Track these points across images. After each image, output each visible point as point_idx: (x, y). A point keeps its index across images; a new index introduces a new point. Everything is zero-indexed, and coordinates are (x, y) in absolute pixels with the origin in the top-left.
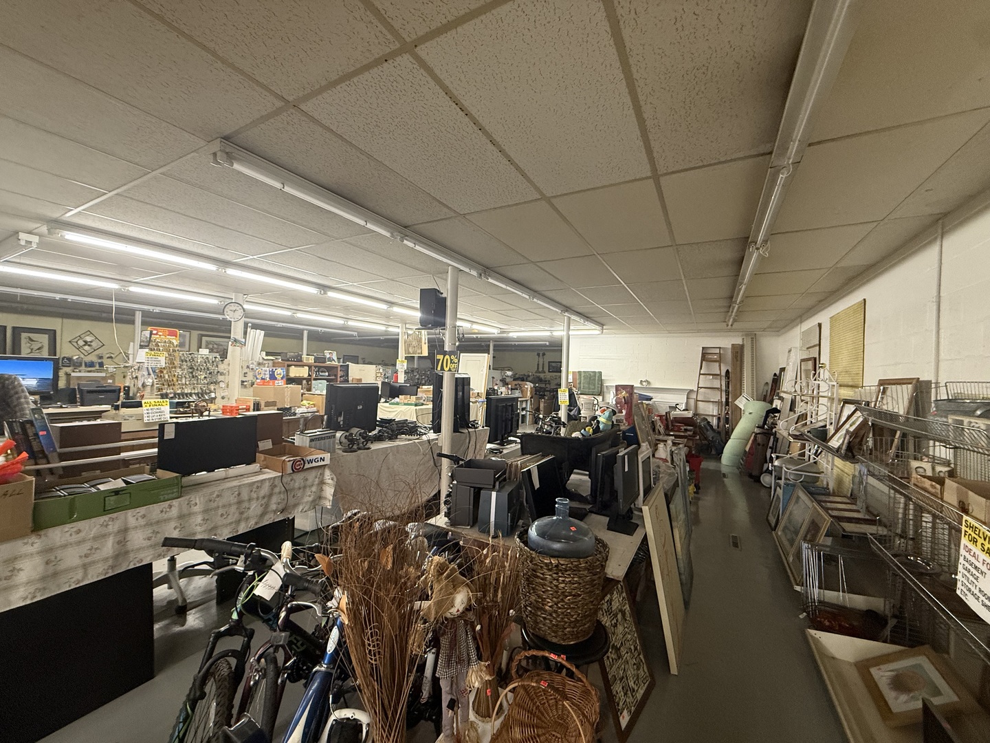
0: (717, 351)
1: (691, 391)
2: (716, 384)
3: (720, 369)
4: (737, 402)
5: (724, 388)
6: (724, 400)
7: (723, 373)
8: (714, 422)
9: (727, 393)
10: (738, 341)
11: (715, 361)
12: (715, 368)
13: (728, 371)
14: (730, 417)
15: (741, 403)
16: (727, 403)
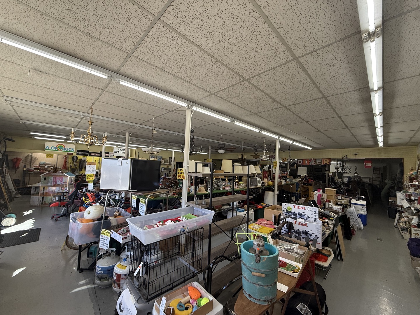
0: (379, 168)
1: (371, 178)
2: (379, 176)
3: (379, 172)
4: (385, 181)
5: (381, 177)
6: (381, 180)
7: (381, 173)
8: (379, 186)
9: (382, 179)
10: (385, 165)
11: (378, 170)
12: (378, 172)
13: (382, 173)
14: (383, 185)
15: (386, 181)
16: (382, 181)
